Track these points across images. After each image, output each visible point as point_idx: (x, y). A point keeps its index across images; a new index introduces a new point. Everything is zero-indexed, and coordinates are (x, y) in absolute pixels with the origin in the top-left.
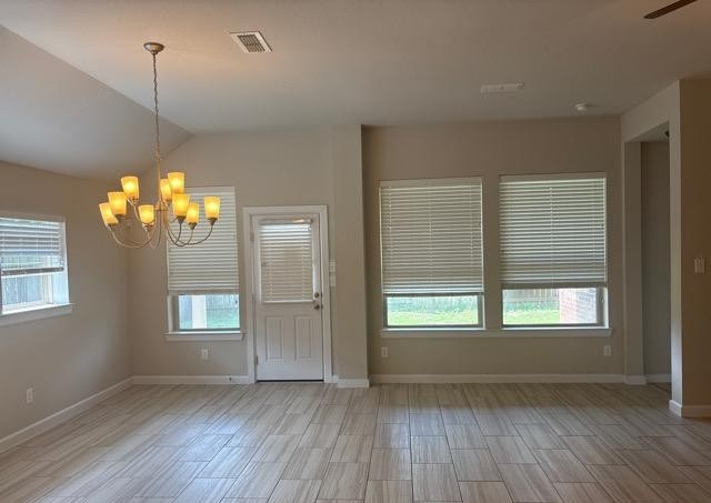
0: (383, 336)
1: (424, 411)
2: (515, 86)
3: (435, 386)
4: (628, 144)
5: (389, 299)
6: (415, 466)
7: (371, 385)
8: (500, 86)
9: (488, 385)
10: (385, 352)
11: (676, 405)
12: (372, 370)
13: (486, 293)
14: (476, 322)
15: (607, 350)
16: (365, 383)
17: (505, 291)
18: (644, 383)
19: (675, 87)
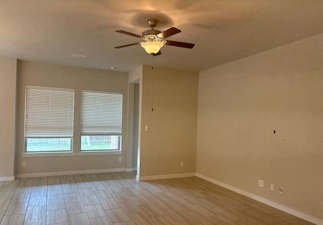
0: (23, 156)
1: (39, 187)
2: (85, 57)
3: (48, 177)
4: (130, 84)
5: (28, 139)
6: (29, 208)
7: (15, 179)
8: (79, 55)
9: (72, 175)
10: (24, 164)
11: (138, 176)
12: (16, 172)
13: (74, 137)
14: (69, 149)
15: (120, 159)
16: (12, 178)
17: (82, 137)
18: (132, 171)
19: (141, 67)
